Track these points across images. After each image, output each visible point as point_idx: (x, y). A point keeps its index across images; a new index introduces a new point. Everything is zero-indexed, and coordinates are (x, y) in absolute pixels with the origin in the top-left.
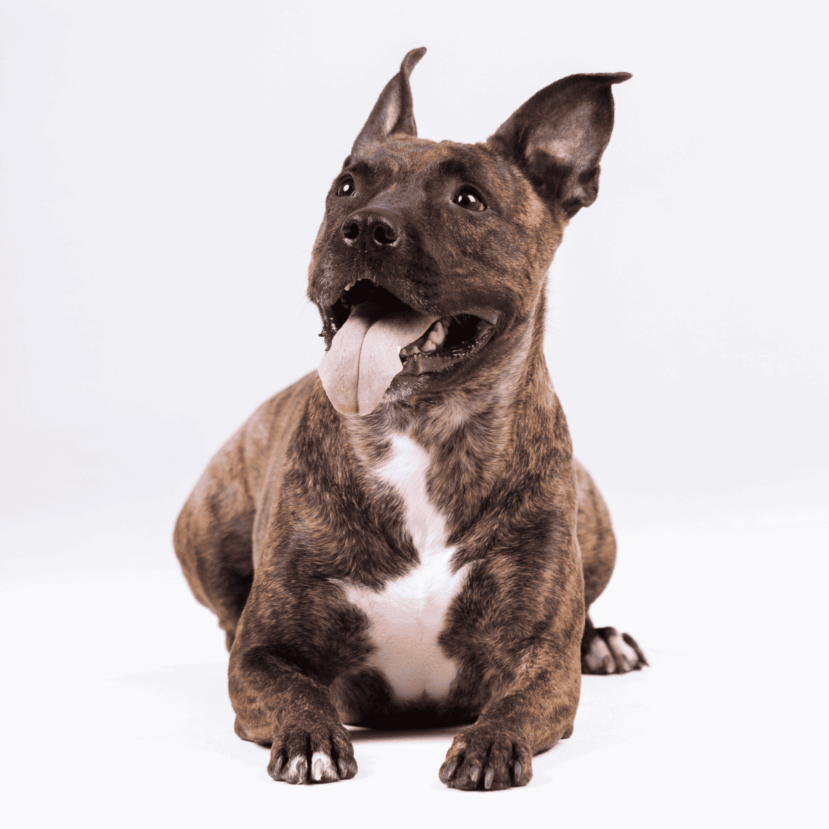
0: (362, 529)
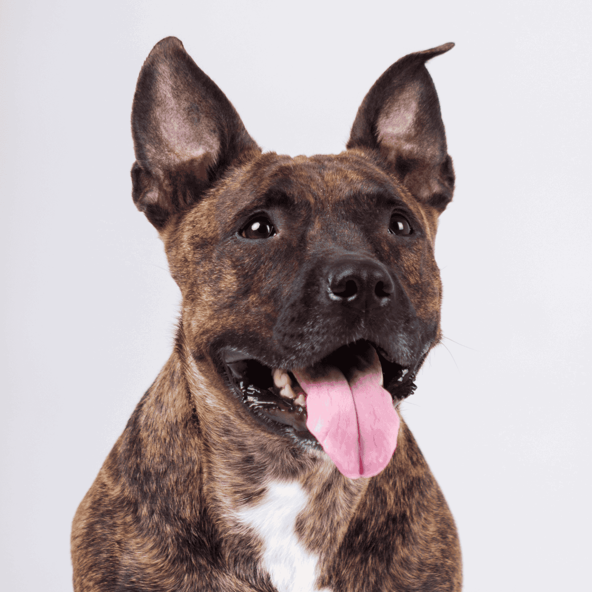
0: (208, 564)
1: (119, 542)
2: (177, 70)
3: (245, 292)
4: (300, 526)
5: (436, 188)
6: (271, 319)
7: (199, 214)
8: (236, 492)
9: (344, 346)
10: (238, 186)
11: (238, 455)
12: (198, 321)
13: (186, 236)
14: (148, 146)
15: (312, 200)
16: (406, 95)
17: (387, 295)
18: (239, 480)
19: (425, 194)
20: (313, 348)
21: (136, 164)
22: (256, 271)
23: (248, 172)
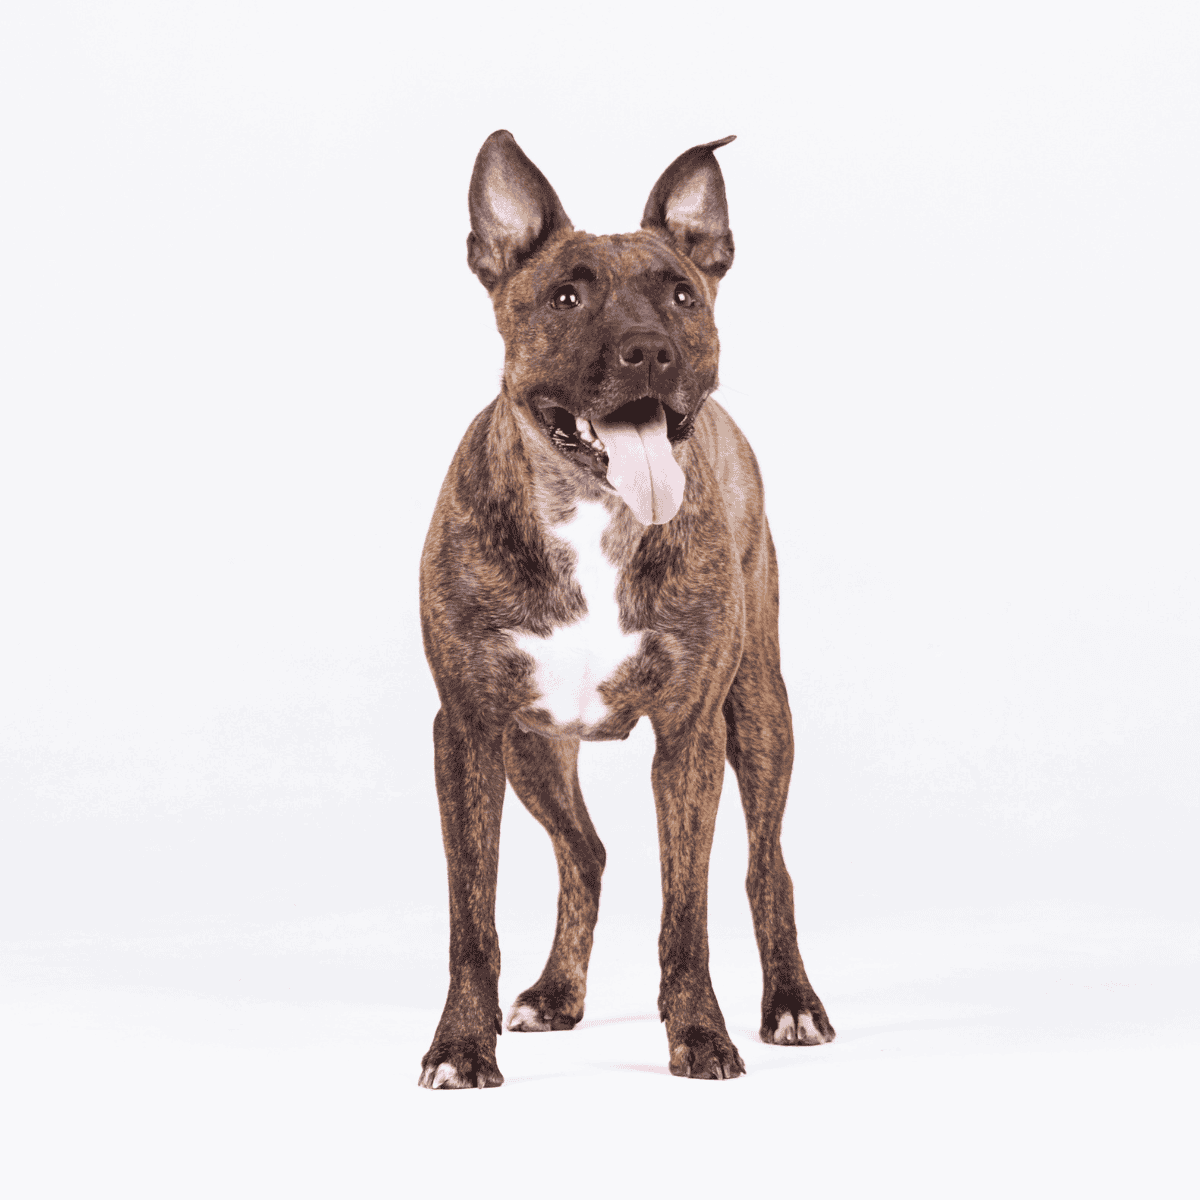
1: (466, 565)
2: (508, 157)
3: (554, 351)
4: (605, 542)
5: (718, 257)
6: (573, 376)
7: (519, 282)
8: (553, 510)
9: (632, 402)
10: (552, 260)
11: (554, 478)
12: (517, 374)
13: (508, 300)
14: (482, 219)
15: (611, 277)
16: (696, 179)
17: (668, 361)
18: (555, 499)
19: (709, 262)
20: (606, 403)
21: (471, 234)
22: (562, 336)
23: (561, 248)
